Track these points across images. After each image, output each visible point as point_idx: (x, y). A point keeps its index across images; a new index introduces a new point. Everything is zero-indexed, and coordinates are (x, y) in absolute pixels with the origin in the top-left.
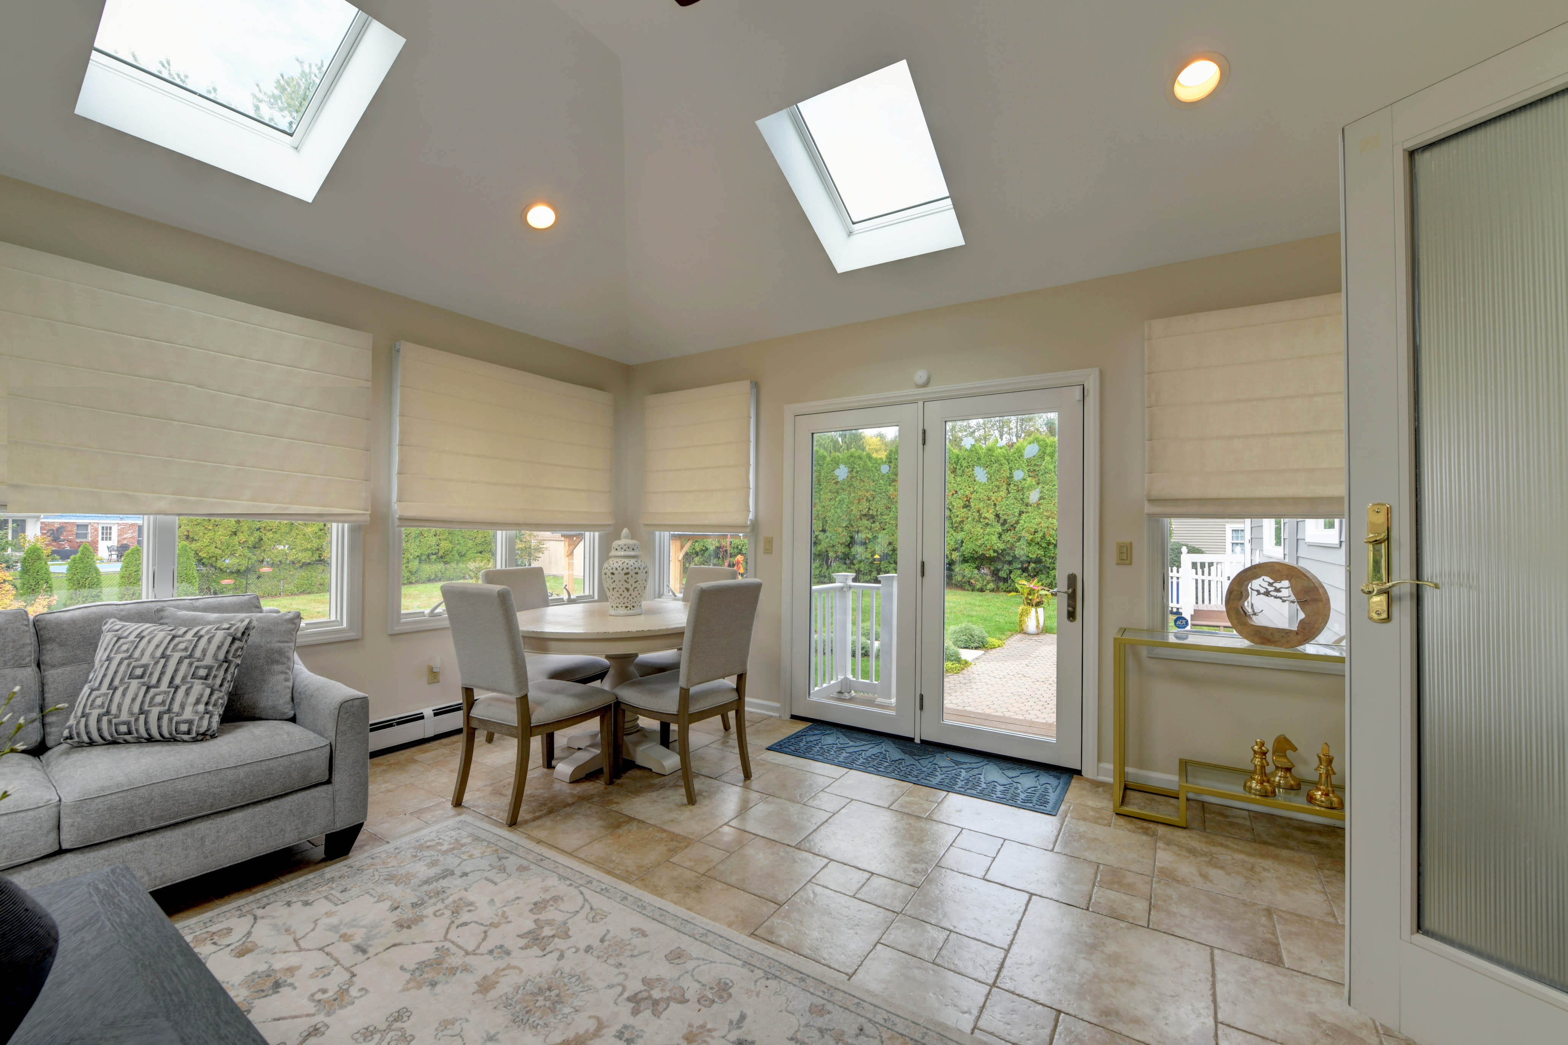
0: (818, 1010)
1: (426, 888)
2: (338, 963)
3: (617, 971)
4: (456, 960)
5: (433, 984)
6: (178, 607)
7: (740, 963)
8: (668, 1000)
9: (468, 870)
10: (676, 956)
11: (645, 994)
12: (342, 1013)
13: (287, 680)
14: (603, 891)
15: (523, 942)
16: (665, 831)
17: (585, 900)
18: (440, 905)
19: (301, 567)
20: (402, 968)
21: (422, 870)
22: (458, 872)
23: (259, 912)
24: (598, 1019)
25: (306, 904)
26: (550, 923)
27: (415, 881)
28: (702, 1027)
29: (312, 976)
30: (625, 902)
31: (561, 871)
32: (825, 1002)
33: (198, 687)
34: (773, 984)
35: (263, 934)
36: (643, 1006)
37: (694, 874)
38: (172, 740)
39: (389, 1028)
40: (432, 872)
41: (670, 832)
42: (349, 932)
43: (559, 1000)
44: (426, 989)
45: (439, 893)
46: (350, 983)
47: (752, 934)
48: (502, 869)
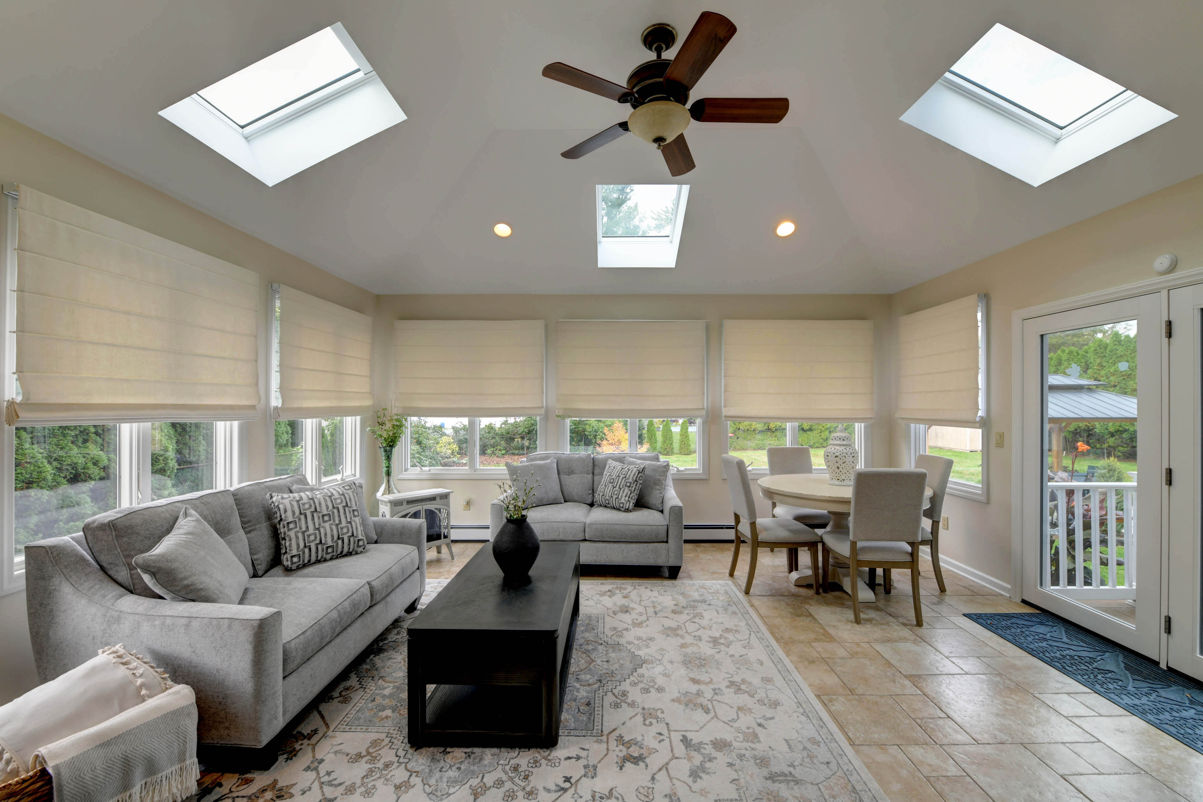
0: (814, 741)
1: (692, 603)
2: (646, 614)
3: (735, 669)
4: (680, 632)
5: (668, 636)
6: (631, 457)
7: (796, 701)
8: (747, 692)
9: (712, 603)
10: (767, 680)
11: (738, 684)
12: (637, 629)
13: (661, 493)
14: (761, 639)
15: (709, 639)
16: (824, 629)
17: (749, 638)
18: (692, 612)
19: (759, 433)
20: (663, 626)
21: (696, 596)
22: (707, 603)
23: (637, 587)
24: (712, 680)
25: (651, 590)
26: (726, 638)
27: (691, 599)
28: (750, 709)
29: (637, 614)
30: (767, 648)
31: (750, 622)
32: (821, 740)
33: (627, 490)
34: (803, 718)
35: (634, 595)
36: (733, 687)
37: (818, 655)
38: (619, 509)
39: (645, 641)
40: (698, 598)
41: (826, 631)
42: (657, 605)
43: (704, 666)
44: (664, 636)
45: (695, 607)
46: (645, 621)
47: (819, 696)
48: (726, 610)
